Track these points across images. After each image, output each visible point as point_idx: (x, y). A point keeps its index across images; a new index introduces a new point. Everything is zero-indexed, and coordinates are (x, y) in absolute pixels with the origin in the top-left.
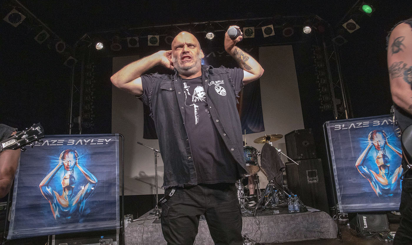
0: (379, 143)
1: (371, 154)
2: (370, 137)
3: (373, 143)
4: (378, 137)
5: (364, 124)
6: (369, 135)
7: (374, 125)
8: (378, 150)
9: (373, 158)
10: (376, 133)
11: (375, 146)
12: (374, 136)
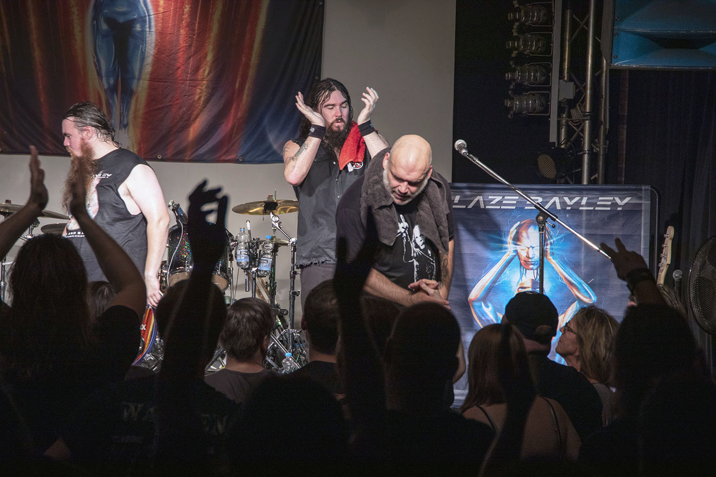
0: (530, 253)
1: (508, 277)
2: (512, 236)
3: (517, 251)
4: (530, 237)
5: (504, 202)
6: (512, 230)
7: (526, 208)
8: (526, 270)
9: (511, 287)
10: (528, 227)
11: (519, 258)
12: (521, 232)
